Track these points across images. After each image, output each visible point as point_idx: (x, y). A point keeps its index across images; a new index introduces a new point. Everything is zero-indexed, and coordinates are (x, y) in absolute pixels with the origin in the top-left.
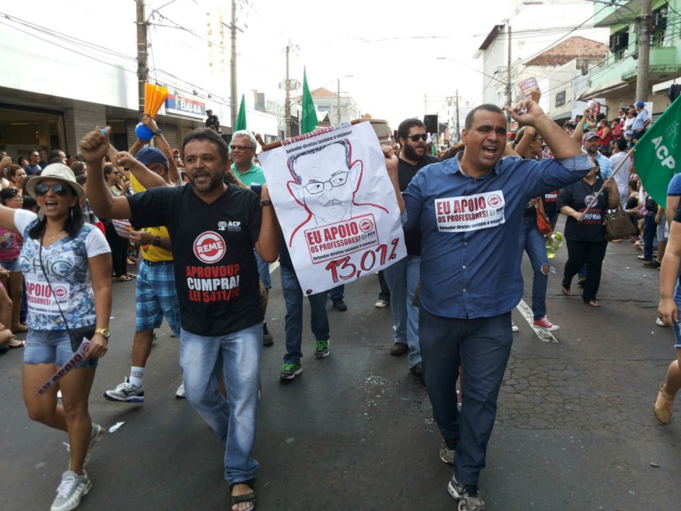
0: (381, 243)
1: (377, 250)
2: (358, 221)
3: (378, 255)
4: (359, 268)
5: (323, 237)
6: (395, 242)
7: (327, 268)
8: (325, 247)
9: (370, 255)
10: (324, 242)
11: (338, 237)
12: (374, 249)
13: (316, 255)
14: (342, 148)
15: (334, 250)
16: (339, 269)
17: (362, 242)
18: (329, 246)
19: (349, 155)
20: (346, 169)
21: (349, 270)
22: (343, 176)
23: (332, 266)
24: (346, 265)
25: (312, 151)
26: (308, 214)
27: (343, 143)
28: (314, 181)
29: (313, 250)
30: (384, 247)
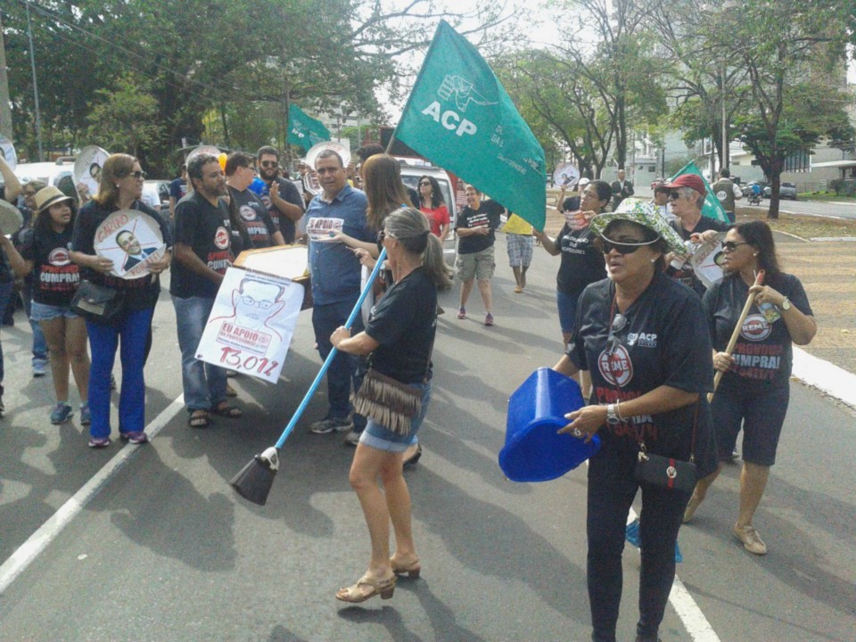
0: (266, 357)
1: (261, 360)
2: (260, 335)
3: (260, 363)
4: (242, 363)
5: (233, 330)
6: (275, 364)
7: (223, 349)
8: (230, 336)
9: (254, 360)
10: (232, 333)
11: (242, 336)
12: (259, 357)
13: (222, 337)
14: (278, 290)
15: (235, 341)
16: (229, 354)
17: (255, 348)
18: (233, 338)
19: (280, 295)
20: (273, 301)
21: (235, 360)
22: (269, 304)
23: (227, 350)
24: (235, 355)
25: (261, 282)
26: (233, 314)
27: (281, 288)
28: (250, 298)
29: (222, 333)
30: (266, 361)
